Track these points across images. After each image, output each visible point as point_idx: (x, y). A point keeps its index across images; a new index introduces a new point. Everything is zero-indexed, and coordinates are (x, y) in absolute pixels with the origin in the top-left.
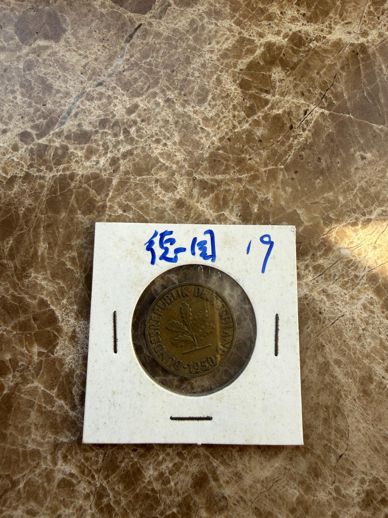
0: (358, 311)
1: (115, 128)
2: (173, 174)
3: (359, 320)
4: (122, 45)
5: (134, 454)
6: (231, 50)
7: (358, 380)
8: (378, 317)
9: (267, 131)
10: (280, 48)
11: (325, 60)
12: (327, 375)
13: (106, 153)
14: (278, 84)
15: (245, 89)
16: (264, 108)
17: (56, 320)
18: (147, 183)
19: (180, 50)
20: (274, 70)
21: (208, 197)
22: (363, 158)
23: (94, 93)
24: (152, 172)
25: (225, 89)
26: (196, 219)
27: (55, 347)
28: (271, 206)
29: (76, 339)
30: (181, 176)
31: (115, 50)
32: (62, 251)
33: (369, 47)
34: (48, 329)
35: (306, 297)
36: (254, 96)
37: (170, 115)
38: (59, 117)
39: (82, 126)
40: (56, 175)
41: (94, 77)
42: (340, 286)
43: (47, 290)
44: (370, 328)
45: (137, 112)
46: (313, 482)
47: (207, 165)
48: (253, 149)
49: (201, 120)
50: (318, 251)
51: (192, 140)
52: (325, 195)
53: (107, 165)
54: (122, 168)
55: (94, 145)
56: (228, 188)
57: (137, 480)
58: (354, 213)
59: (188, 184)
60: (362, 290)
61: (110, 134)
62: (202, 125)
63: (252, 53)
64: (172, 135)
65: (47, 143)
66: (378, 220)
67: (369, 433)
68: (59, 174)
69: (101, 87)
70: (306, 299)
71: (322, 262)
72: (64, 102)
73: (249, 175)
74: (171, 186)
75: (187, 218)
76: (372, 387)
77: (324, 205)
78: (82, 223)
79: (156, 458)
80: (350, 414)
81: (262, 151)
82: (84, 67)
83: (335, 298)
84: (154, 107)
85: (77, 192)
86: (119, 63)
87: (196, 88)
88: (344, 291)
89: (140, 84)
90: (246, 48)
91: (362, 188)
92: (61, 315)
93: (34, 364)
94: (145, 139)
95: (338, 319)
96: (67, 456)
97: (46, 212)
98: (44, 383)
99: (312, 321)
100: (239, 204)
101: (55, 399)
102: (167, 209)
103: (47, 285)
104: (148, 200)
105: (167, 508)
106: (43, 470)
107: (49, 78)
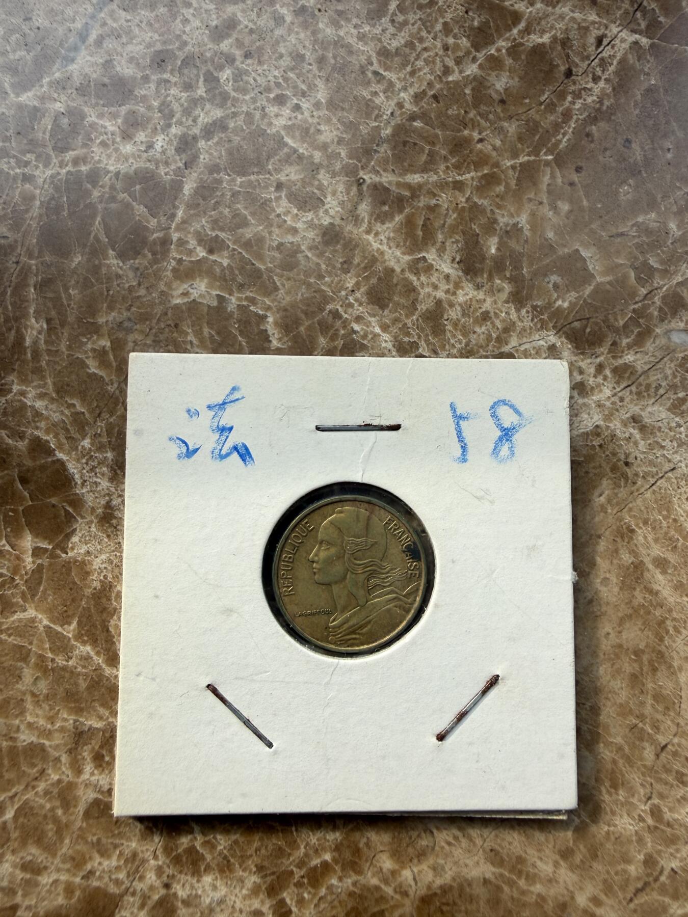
1: (186, 71)
2: (315, 172)
9: (517, 79)
13: (169, 126)
16: (511, 30)
17: (70, 482)
18: (258, 191)
21: (390, 222)
24: (270, 167)
26: (365, 268)
27: (68, 536)
28: (526, 241)
29: (114, 522)
30: (333, 176)
32: (77, 337)
34: (54, 500)
35: (596, 431)
36: (490, 3)
37: (307, 44)
38: (61, 45)
39: (113, 67)
40: (58, 174)
42: (669, 410)
43: (47, 418)
45: (235, 36)
46: (607, 797)
47: (389, 152)
48: (487, 120)
49: (374, 55)
50: (623, 337)
51: (355, 97)
52: (640, 219)
53: (171, 152)
54: (204, 158)
55: (142, 109)
56: (434, 202)
59: (348, 194)
61: (175, 84)
62: (376, 66)
64: (312, 87)
65: (37, 103)
68: (65, 170)
70: (598, 435)
71: (632, 359)
73: (479, 174)
74: (310, 198)
75: (345, 266)
77: (637, 240)
78: (118, 276)
80: (685, 665)
81: (506, 124)
83: (658, 434)
84: (272, 23)
85: (106, 209)
88: (677, 419)
92: (80, 472)
93: (26, 573)
94: (252, 95)
95: (662, 477)
96: (103, 756)
97: (39, 252)
98: (49, 611)
99: (609, 481)
100: (457, 237)
101: (73, 642)
102: (303, 248)
103: (47, 408)
104: (261, 228)
105: (311, 852)
106: (53, 785)
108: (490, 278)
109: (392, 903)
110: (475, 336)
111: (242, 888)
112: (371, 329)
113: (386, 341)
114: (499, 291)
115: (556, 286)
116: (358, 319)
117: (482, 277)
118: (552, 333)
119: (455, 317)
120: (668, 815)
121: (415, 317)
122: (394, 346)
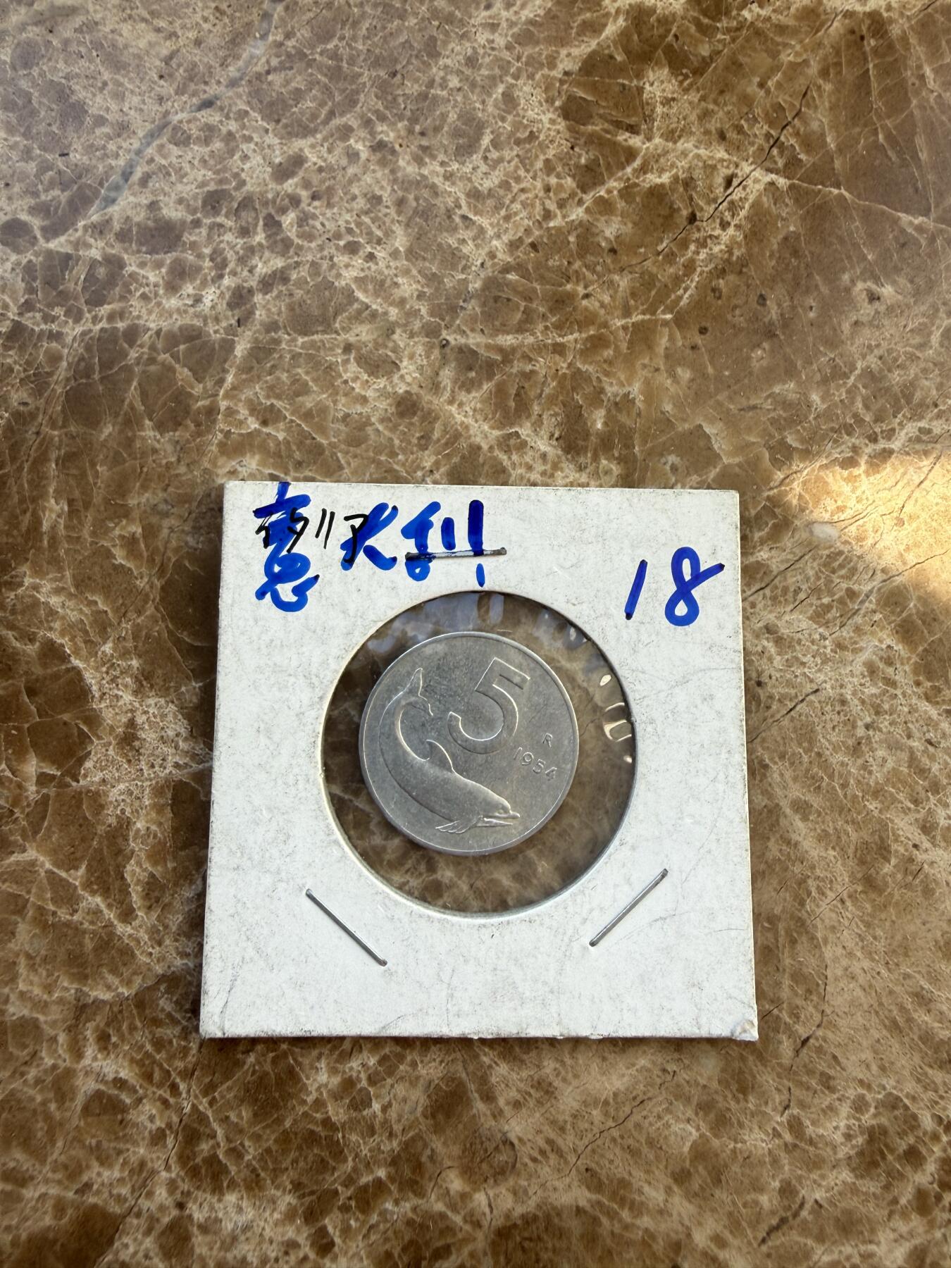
0: (855, 680)
1: (243, 214)
2: (389, 331)
3: (856, 702)
4: (265, 6)
6: (541, 25)
7: (851, 852)
8: (904, 694)
9: (630, 225)
10: (666, 21)
11: (779, 52)
12: (773, 840)
13: (221, 277)
14: (659, 110)
15: (577, 122)
16: (624, 168)
17: (86, 695)
18: (322, 353)
19: (412, 21)
20: (651, 73)
21: (477, 391)
22: (873, 298)
23: (192, 126)
24: (337, 325)
25: (525, 121)
26: (446, 444)
27: (81, 761)
28: (639, 415)
29: (137, 744)
30: (412, 335)
31: (246, 20)
32: (103, 521)
33: (891, 21)
34: (66, 717)
36: (600, 138)
37: (384, 183)
38: (101, 184)
39: (160, 209)
40: (90, 331)
41: (192, 87)
42: (811, 618)
43: (63, 618)
44: (884, 723)
45: (301, 174)
46: (733, 1104)
47: (478, 310)
48: (594, 272)
49: (462, 197)
50: (754, 528)
51: (440, 245)
52: (777, 389)
53: (221, 307)
54: (260, 314)
55: (190, 257)
56: (529, 368)
57: (287, 1097)
58: (849, 434)
59: (428, 357)
60: (867, 628)
61: (230, 229)
62: (465, 210)
63: (595, 31)
64: (389, 233)
65: (69, 250)
66: (908, 454)
67: (878, 985)
68: (98, 327)
69: (209, 111)
71: (765, 556)
72: (114, 148)
73: (584, 335)
74: (384, 362)
75: (423, 442)
76: (887, 869)
77: (772, 415)
78: (155, 451)
80: (831, 937)
81: (616, 277)
82: (168, 60)
83: (798, 648)
84: (344, 162)
85: (144, 372)
86: (258, 52)
87: (453, 116)
88: (821, 630)
89: (310, 104)
90: (580, 19)
91: (869, 374)
92: (99, 683)
93: (28, 805)
94: (320, 242)
95: (802, 701)
96: (109, 1036)
97: (64, 422)
98: (53, 853)
100: (557, 410)
101: (80, 892)
102: (373, 420)
103: (63, 606)
104: (324, 396)
105: (361, 1166)
106: (45, 1071)
107: (76, 87)
108: (596, 458)
109: (460, 1236)
111: (274, 1210)
114: (606, 473)
115: (674, 469)
117: (586, 457)
120: (810, 1130)
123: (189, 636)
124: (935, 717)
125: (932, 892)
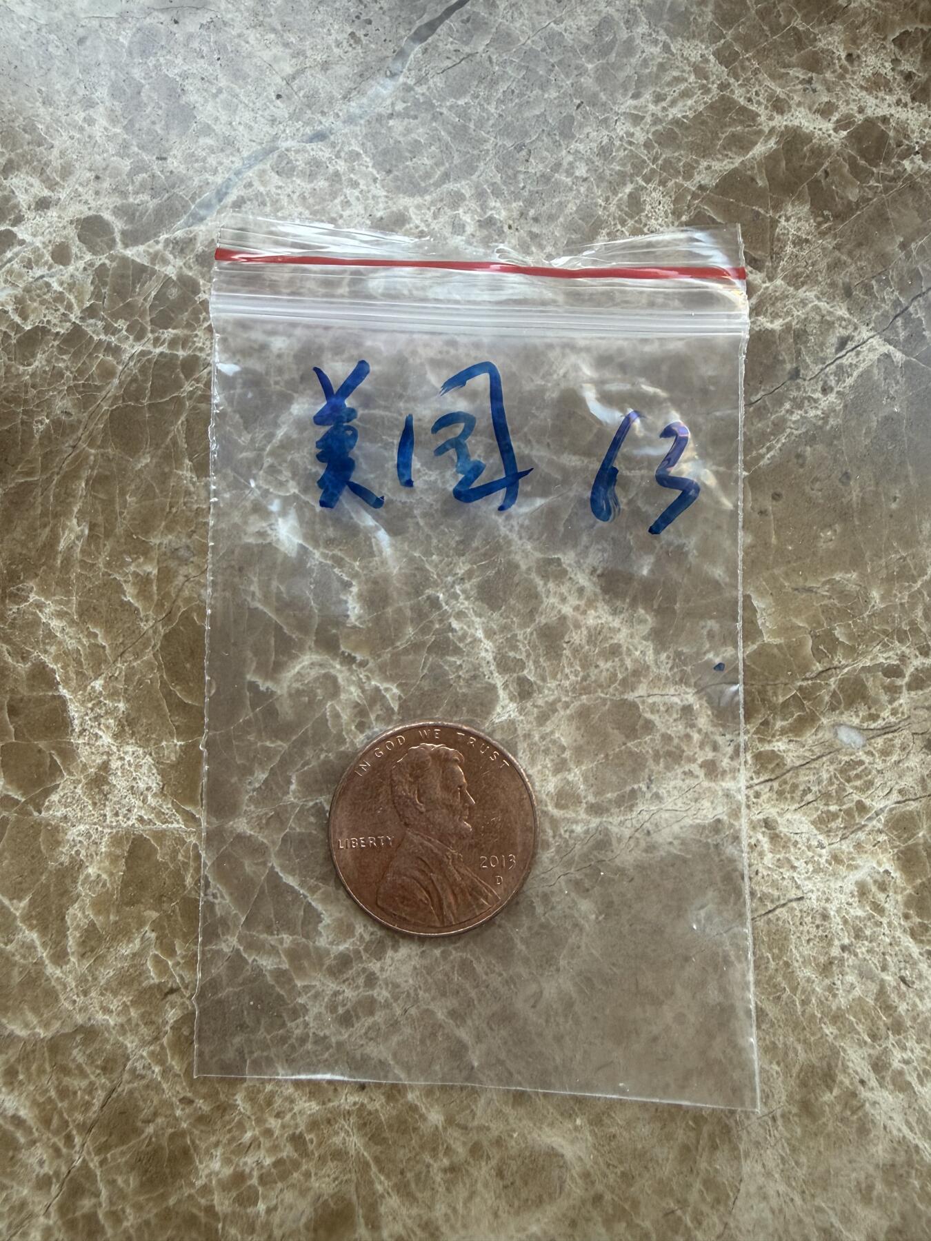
0: (843, 897)
3: (838, 920)
4: (403, 43)
5: (183, 1109)
6: (688, 128)
7: (795, 1071)
8: (890, 924)
10: (819, 153)
12: (718, 1039)
14: (789, 249)
17: (66, 727)
20: (789, 208)
23: (299, 157)
26: (485, 555)
27: (47, 792)
28: (689, 570)
29: (106, 788)
31: (379, 54)
32: (121, 553)
34: (42, 744)
35: (717, 826)
38: (193, 199)
40: (150, 353)
41: (309, 114)
42: (813, 823)
43: (60, 643)
44: (861, 949)
47: (550, 421)
50: (778, 718)
52: (837, 577)
57: (176, 1176)
58: (901, 641)
60: (868, 847)
63: (742, 148)
65: (145, 261)
67: (788, 1212)
68: (158, 350)
69: (320, 144)
70: (717, 831)
71: (782, 748)
72: (214, 163)
75: (461, 547)
76: (828, 1098)
77: (826, 602)
78: (188, 493)
79: (236, 1133)
80: (753, 1152)
82: (289, 80)
83: (792, 849)
85: (195, 408)
86: (384, 92)
87: (571, 208)
88: (821, 837)
89: (426, 161)
90: (729, 131)
92: (82, 718)
95: (784, 905)
96: (17, 1072)
97: (103, 441)
99: (716, 893)
100: (605, 545)
101: (19, 923)
102: (417, 512)
103: (63, 630)
104: (372, 476)
107: (188, 88)
108: (633, 605)
110: (596, 671)
112: (473, 631)
113: (487, 650)
114: (640, 623)
116: (460, 615)
117: (623, 601)
118: (691, 690)
119: (578, 642)
121: (529, 630)
122: (495, 659)
123: (181, 691)
124: (916, 955)
125: (868, 1132)
